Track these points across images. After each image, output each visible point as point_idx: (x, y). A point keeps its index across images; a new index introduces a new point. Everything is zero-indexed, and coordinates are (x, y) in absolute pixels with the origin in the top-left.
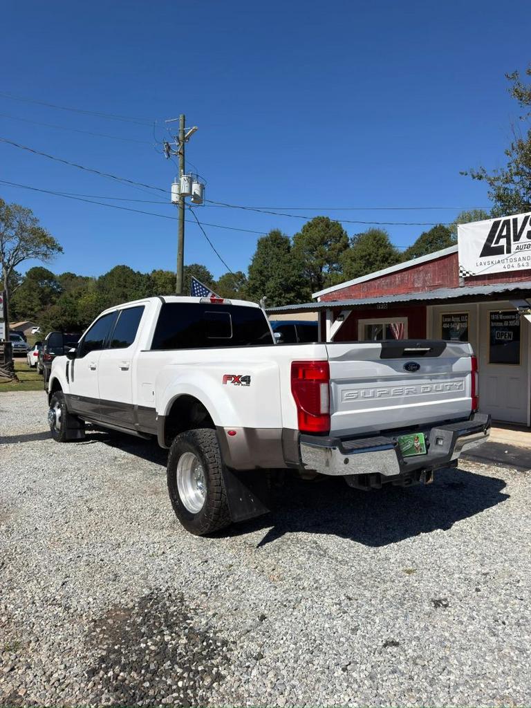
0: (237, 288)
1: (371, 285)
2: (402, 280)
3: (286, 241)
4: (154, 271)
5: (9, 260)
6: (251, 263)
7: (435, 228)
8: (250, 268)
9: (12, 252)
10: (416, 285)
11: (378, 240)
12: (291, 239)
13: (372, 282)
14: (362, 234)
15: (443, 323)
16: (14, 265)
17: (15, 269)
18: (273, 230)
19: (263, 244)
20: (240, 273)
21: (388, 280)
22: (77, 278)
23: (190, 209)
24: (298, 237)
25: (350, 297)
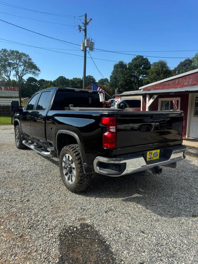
0: (105, 85)
1: (165, 84)
2: (179, 82)
3: (126, 66)
4: (74, 78)
5: (20, 74)
6: (111, 75)
7: (186, 60)
8: (111, 77)
9: (21, 71)
10: (185, 84)
11: (163, 65)
12: (127, 65)
13: (165, 83)
14: (156, 63)
15: (196, 100)
16: (22, 76)
17: (23, 78)
18: (120, 61)
19: (116, 67)
20: (106, 79)
21: (173, 82)
22: (46, 81)
23: (88, 53)
24: (130, 64)
25: (156, 89)
